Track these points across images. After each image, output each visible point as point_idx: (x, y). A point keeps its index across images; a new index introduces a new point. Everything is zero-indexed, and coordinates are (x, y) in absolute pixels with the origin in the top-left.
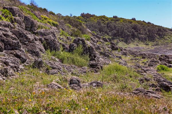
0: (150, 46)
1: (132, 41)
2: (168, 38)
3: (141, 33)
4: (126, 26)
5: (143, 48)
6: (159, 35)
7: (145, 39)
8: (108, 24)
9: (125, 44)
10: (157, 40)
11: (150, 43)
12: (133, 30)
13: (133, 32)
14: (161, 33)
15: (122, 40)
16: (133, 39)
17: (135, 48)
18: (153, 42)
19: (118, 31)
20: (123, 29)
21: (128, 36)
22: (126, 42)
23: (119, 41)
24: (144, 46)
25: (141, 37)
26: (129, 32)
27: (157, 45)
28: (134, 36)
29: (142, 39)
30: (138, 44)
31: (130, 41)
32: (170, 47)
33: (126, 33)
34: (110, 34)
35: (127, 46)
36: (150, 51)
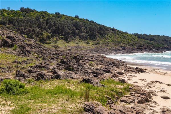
0: (91, 45)
1: (73, 39)
2: (109, 38)
4: (67, 23)
6: (101, 34)
7: (86, 38)
8: (48, 20)
9: (65, 42)
10: (98, 39)
11: (91, 42)
12: (74, 27)
13: (73, 29)
14: (102, 32)
15: (62, 38)
16: (73, 37)
17: (75, 47)
18: (94, 41)
19: (58, 28)
20: (64, 26)
21: (69, 33)
22: (66, 40)
23: (59, 39)
24: (85, 45)
25: (82, 35)
26: (69, 30)
27: (97, 44)
28: (74, 34)
29: (83, 37)
30: (79, 43)
31: (70, 39)
32: (111, 46)
33: (67, 31)
34: (49, 31)
35: (66, 44)
36: (90, 50)
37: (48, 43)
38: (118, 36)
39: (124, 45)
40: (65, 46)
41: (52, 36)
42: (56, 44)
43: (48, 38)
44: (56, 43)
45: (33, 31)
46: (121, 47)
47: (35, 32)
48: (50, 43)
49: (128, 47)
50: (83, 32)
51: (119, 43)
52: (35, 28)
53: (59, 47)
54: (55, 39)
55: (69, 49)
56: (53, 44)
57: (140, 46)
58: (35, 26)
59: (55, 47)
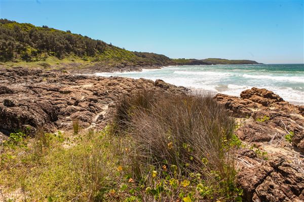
0: (89, 61)
1: (66, 55)
2: (108, 54)
3: (78, 45)
4: (58, 37)
5: (81, 64)
6: (99, 49)
7: (83, 54)
8: (32, 32)
9: (57, 59)
10: (97, 55)
11: (89, 58)
12: (67, 41)
13: (66, 44)
14: (101, 47)
15: (53, 55)
16: (67, 53)
17: (70, 65)
18: (93, 57)
19: (46, 41)
20: (54, 39)
21: (61, 48)
22: (59, 56)
23: (48, 56)
24: (82, 62)
25: (78, 51)
26: (61, 44)
27: (97, 60)
28: (68, 50)
29: (79, 53)
30: (74, 59)
31: (64, 55)
32: (112, 63)
33: (58, 45)
34: (34, 45)
35: (59, 61)
36: (90, 68)
37: (35, 61)
38: (117, 52)
39: (125, 62)
40: (58, 64)
41: (39, 52)
42: (44, 62)
43: (34, 54)
44: (45, 60)
45: (9, 44)
46: (122, 63)
47: (12, 46)
48: (37, 61)
49: (129, 63)
50: (79, 47)
51: (120, 59)
52: (13, 40)
53: (49, 66)
54: (43, 55)
55: (62, 67)
56: (41, 62)
57: (141, 62)
58: (12, 38)
59: (43, 66)
